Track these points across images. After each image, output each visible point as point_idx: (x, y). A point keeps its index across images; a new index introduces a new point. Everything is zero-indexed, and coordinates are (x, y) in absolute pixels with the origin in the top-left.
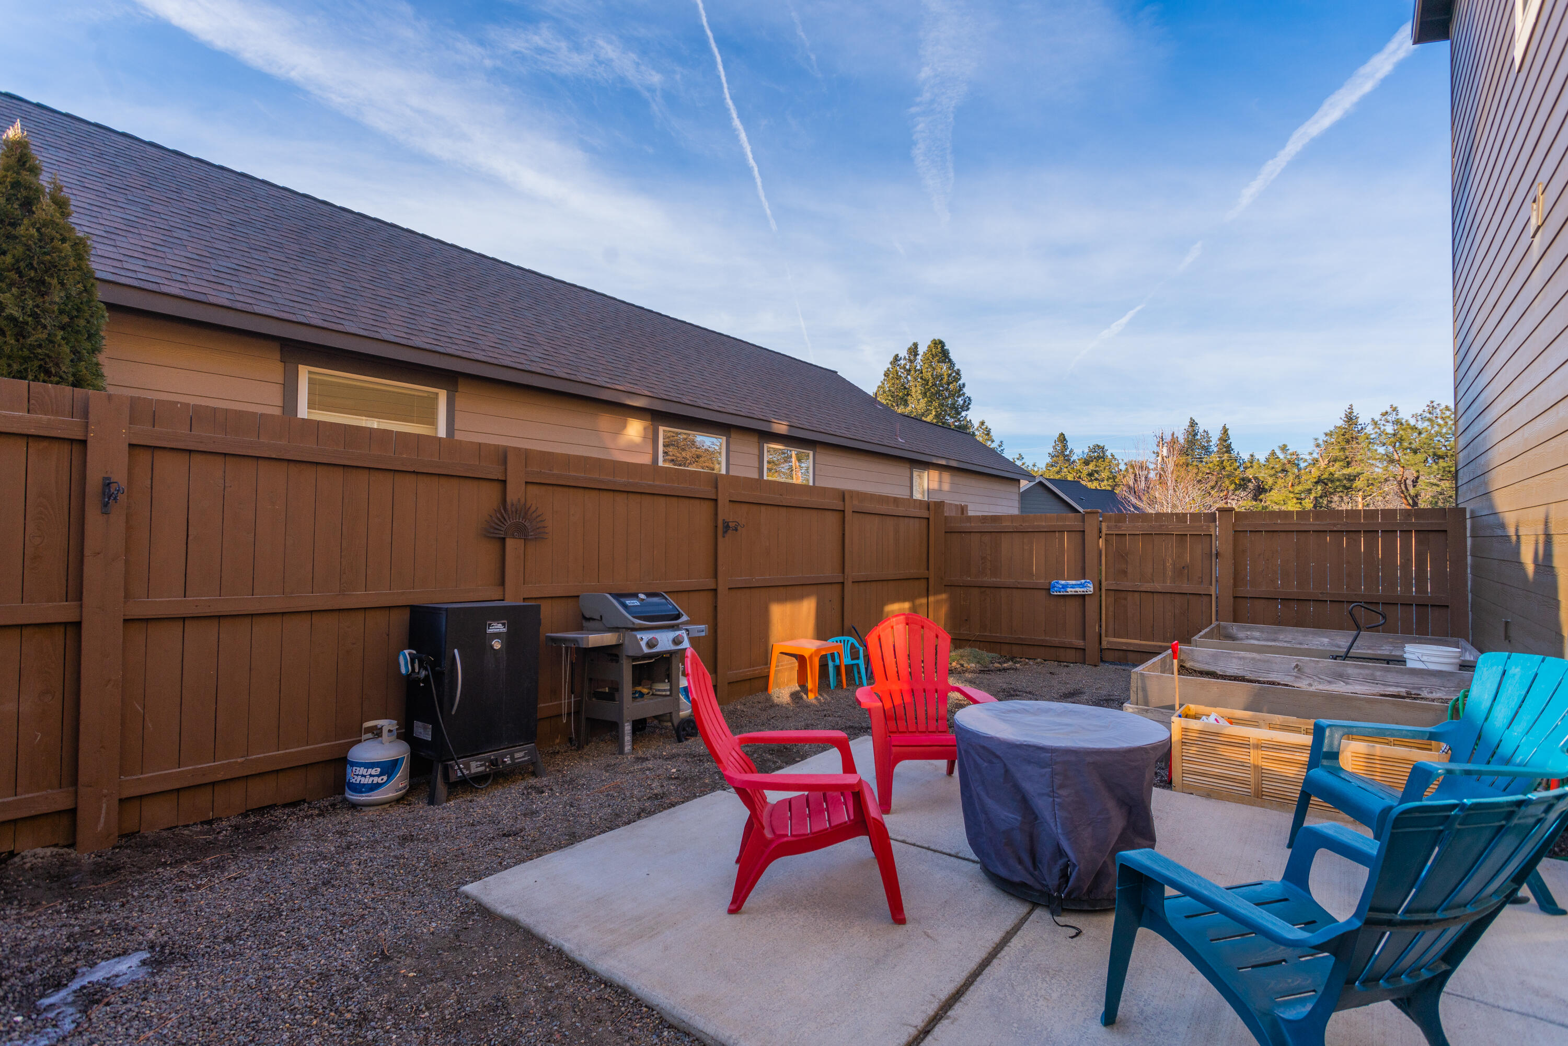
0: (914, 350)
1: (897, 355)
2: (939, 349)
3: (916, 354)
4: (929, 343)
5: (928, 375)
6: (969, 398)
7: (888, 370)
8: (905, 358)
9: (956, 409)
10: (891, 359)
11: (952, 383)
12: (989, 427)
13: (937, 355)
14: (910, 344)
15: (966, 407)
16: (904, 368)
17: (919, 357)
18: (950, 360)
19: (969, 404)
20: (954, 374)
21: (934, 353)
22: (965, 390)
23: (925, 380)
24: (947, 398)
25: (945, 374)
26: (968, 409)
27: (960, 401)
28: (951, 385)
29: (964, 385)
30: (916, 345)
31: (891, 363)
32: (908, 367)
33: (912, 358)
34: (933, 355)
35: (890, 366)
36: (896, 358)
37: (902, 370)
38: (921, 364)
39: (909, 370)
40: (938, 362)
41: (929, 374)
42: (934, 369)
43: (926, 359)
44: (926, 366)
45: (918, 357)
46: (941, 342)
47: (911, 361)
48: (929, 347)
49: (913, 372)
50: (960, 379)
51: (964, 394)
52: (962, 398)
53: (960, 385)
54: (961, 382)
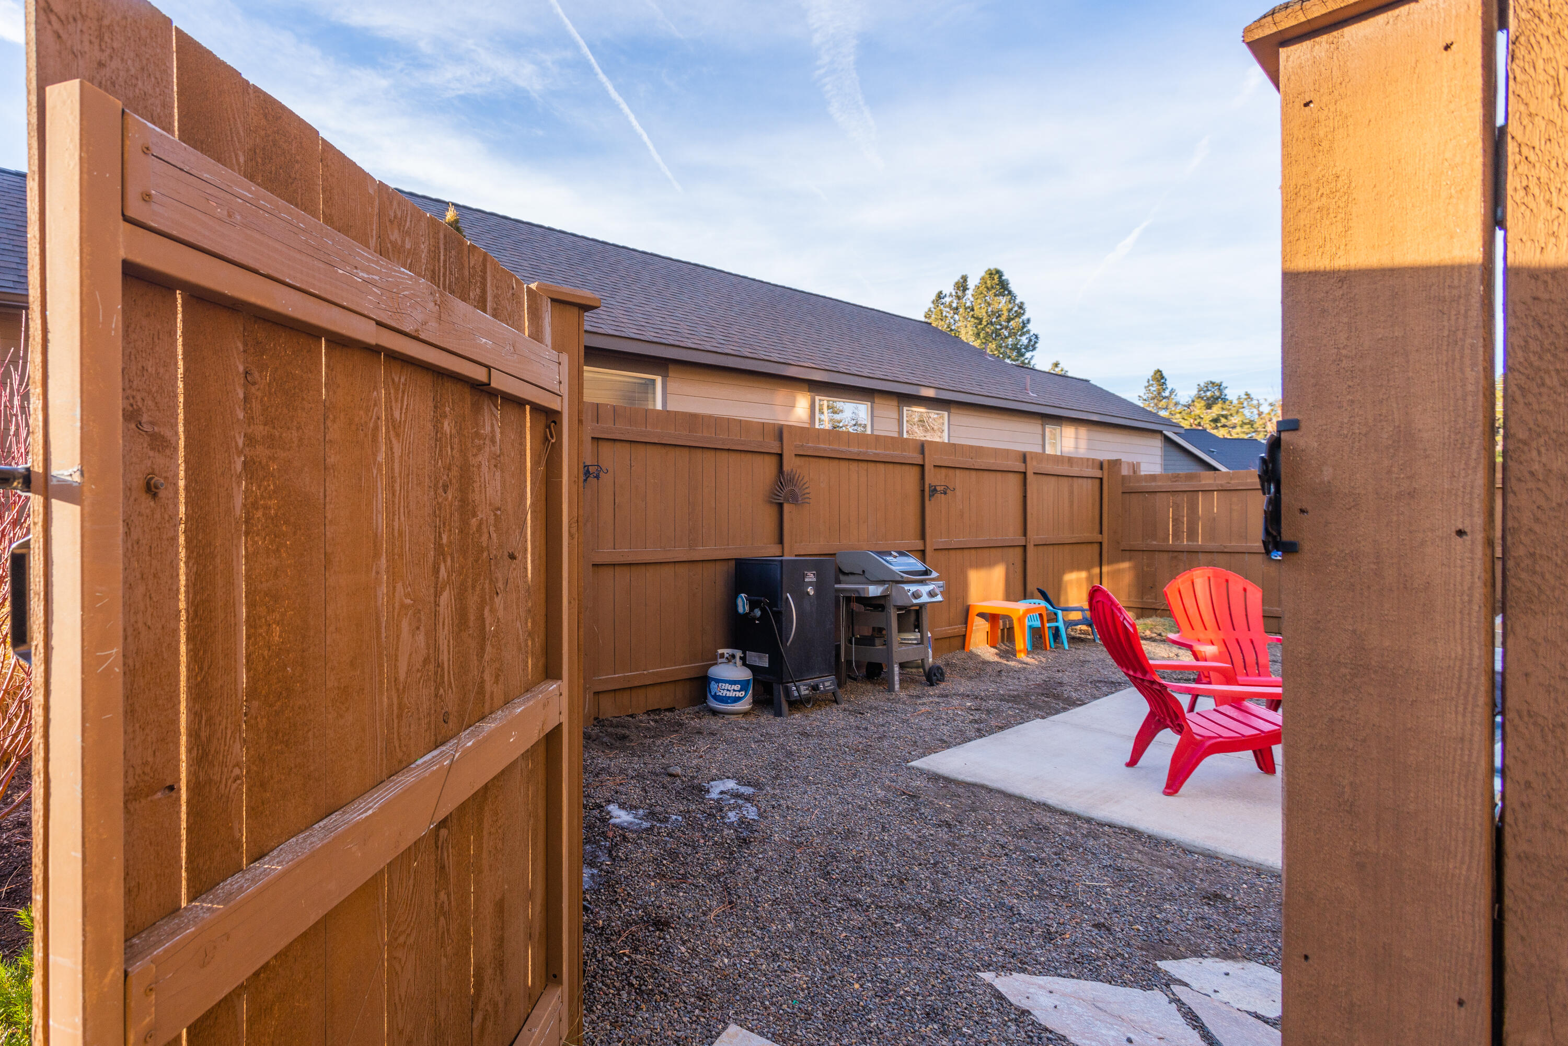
0: (962, 285)
1: (941, 292)
2: (996, 281)
3: (965, 289)
4: (982, 274)
5: (981, 312)
6: (1037, 337)
7: (930, 310)
8: (951, 295)
9: (1019, 350)
10: (933, 297)
11: (1013, 319)
12: (1065, 369)
13: (992, 287)
14: (957, 278)
15: (1032, 345)
16: (950, 306)
17: (969, 293)
18: (1010, 293)
19: (1036, 343)
20: (1016, 308)
21: (989, 285)
22: (1030, 326)
23: (977, 318)
24: (1006, 338)
25: (1004, 309)
26: (1034, 349)
27: (1024, 340)
28: (1012, 323)
29: (1028, 321)
30: (965, 279)
31: (933, 302)
32: (954, 305)
33: (960, 293)
34: (988, 288)
35: (932, 306)
36: (940, 296)
37: (948, 310)
38: (972, 299)
39: (957, 308)
40: (996, 295)
41: (984, 311)
42: (989, 304)
43: (978, 293)
44: (979, 301)
45: (967, 292)
46: (998, 272)
47: (959, 298)
48: (983, 278)
49: (961, 310)
50: (1023, 314)
51: (1028, 332)
52: (1027, 336)
53: (1023, 322)
54: (1025, 317)
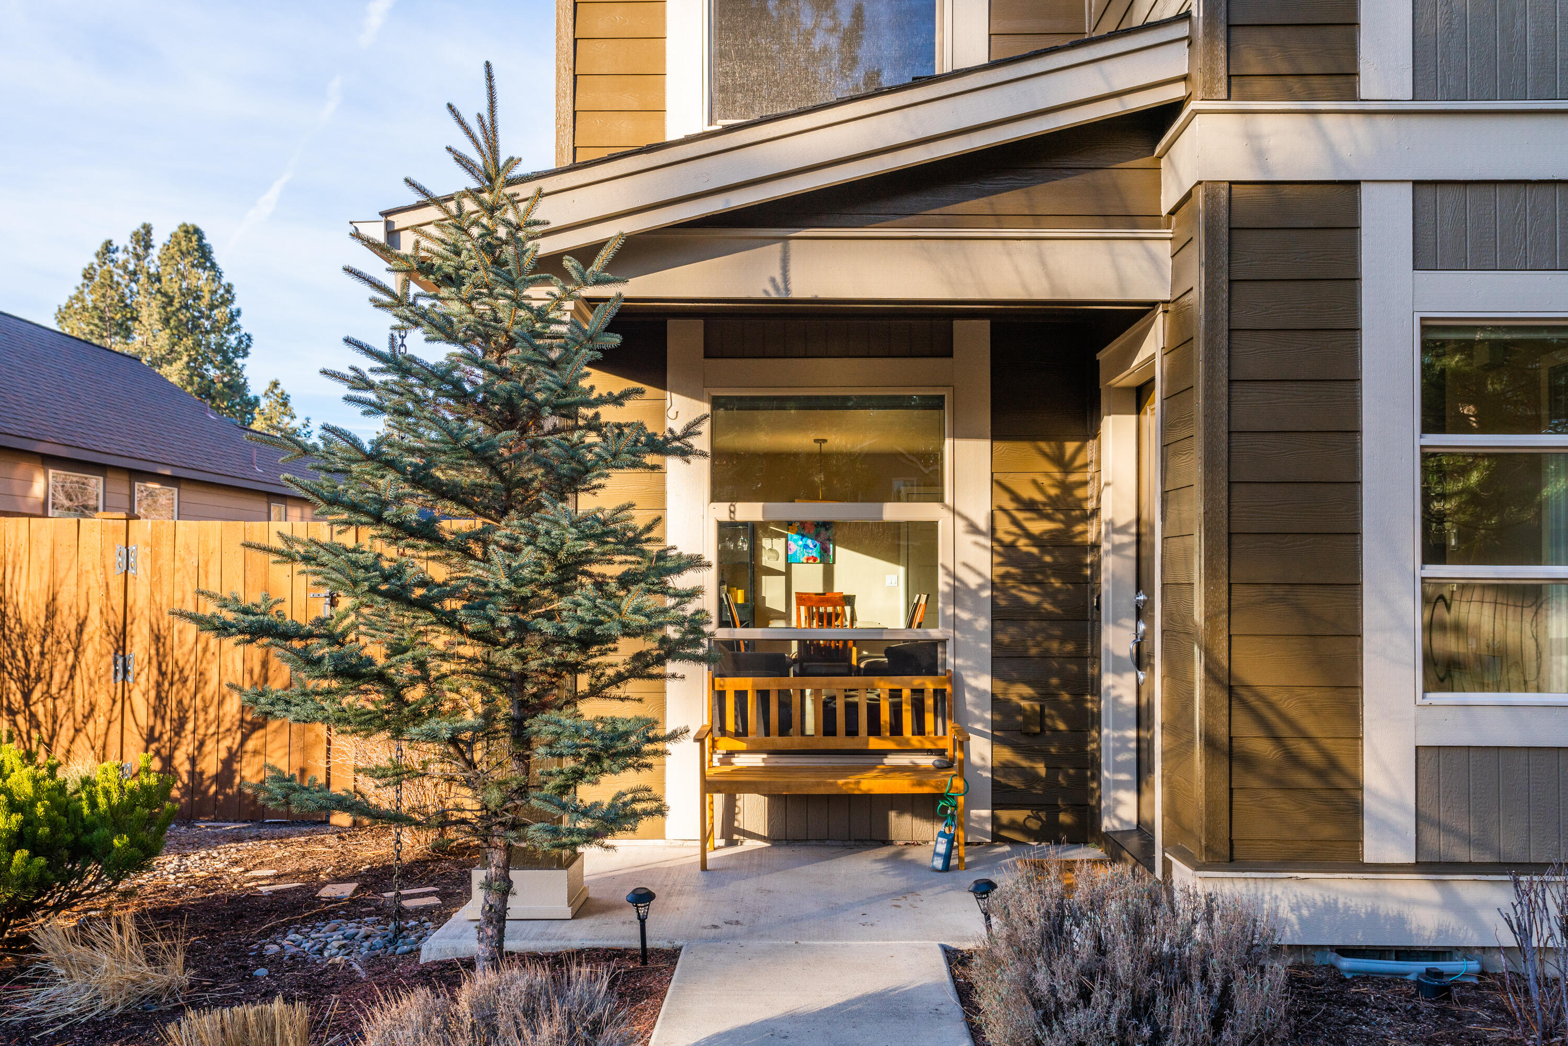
0: (144, 238)
1: (110, 242)
2: (194, 244)
3: (148, 246)
4: (175, 229)
5: (173, 288)
6: (249, 338)
7: (92, 267)
8: (126, 250)
9: (224, 354)
10: (98, 247)
11: (217, 307)
12: (287, 392)
13: (189, 253)
14: (136, 226)
15: (243, 348)
16: (125, 268)
17: (155, 253)
18: (213, 266)
19: (248, 346)
20: (221, 291)
21: (184, 249)
22: (240, 321)
23: (165, 295)
24: (207, 332)
25: (206, 289)
26: (246, 354)
27: (232, 340)
28: (216, 311)
29: (239, 312)
30: (148, 229)
31: (97, 255)
32: (131, 267)
33: (140, 251)
34: (182, 253)
35: (95, 261)
36: (108, 248)
37: (121, 272)
38: (158, 263)
39: (134, 273)
40: (193, 266)
41: (176, 287)
42: (184, 277)
43: (167, 258)
44: (169, 269)
45: (151, 251)
46: (197, 231)
47: (138, 257)
48: (174, 235)
49: (143, 279)
50: (232, 301)
51: (238, 328)
52: (237, 334)
53: (231, 313)
54: (234, 307)
